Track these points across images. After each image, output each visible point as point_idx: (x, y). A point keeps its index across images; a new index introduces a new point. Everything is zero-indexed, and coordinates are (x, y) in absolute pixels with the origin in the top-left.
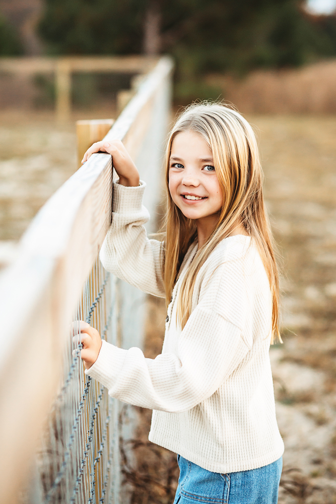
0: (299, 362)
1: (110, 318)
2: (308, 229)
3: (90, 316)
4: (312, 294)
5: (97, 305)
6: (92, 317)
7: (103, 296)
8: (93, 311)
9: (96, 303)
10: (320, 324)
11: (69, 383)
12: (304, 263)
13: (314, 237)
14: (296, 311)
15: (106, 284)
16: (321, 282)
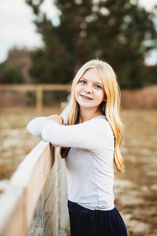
0: (138, 219)
1: (54, 203)
2: (144, 160)
3: (45, 203)
4: (145, 189)
5: (48, 199)
6: (46, 204)
7: (51, 194)
8: (46, 201)
9: (47, 198)
10: (148, 203)
11: (34, 234)
12: (142, 175)
13: (146, 164)
14: (137, 197)
15: (52, 189)
16: (149, 184)
